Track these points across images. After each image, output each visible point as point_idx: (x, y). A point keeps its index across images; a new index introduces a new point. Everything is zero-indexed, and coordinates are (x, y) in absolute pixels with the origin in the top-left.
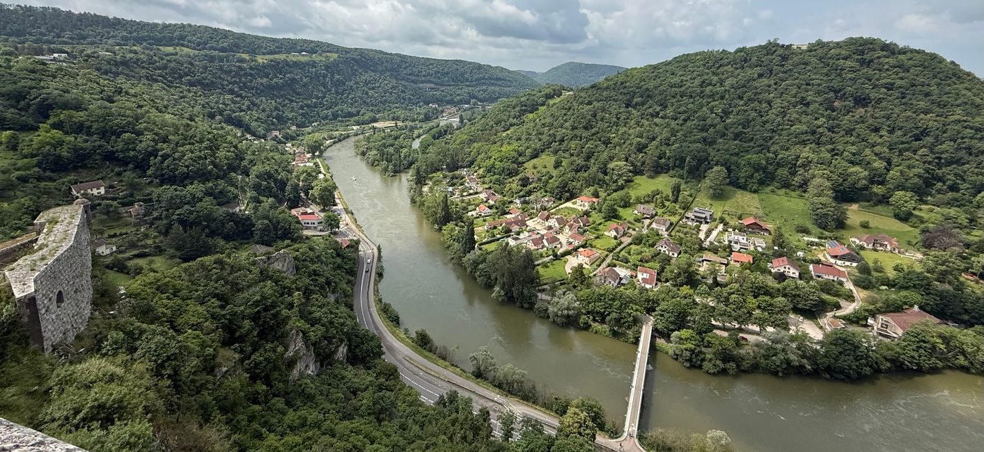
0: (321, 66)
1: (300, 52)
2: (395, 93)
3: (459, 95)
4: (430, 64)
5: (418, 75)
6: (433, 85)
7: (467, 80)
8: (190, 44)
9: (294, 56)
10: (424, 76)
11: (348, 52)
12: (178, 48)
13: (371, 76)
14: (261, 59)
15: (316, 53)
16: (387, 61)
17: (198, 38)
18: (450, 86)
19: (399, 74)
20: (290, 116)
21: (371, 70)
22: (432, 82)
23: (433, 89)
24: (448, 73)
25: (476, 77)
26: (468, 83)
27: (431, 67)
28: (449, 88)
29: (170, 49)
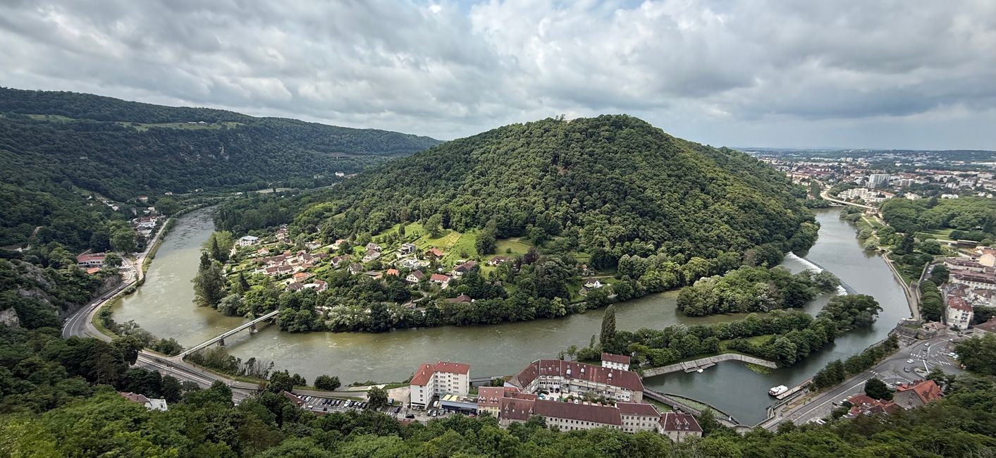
0: (213, 135)
1: (198, 121)
2: (297, 162)
3: (370, 163)
4: (343, 134)
5: (328, 145)
6: (343, 155)
7: (382, 150)
8: (68, 112)
9: (190, 125)
10: (335, 145)
11: (253, 121)
12: (50, 116)
13: (274, 145)
14: (143, 128)
15: (215, 122)
16: (296, 131)
17: (76, 106)
18: (362, 154)
19: (308, 144)
20: (168, 182)
21: (276, 139)
22: (343, 151)
23: (344, 157)
24: (362, 143)
25: (391, 146)
26: (383, 153)
27: (343, 136)
28: (359, 157)
29: (42, 117)
